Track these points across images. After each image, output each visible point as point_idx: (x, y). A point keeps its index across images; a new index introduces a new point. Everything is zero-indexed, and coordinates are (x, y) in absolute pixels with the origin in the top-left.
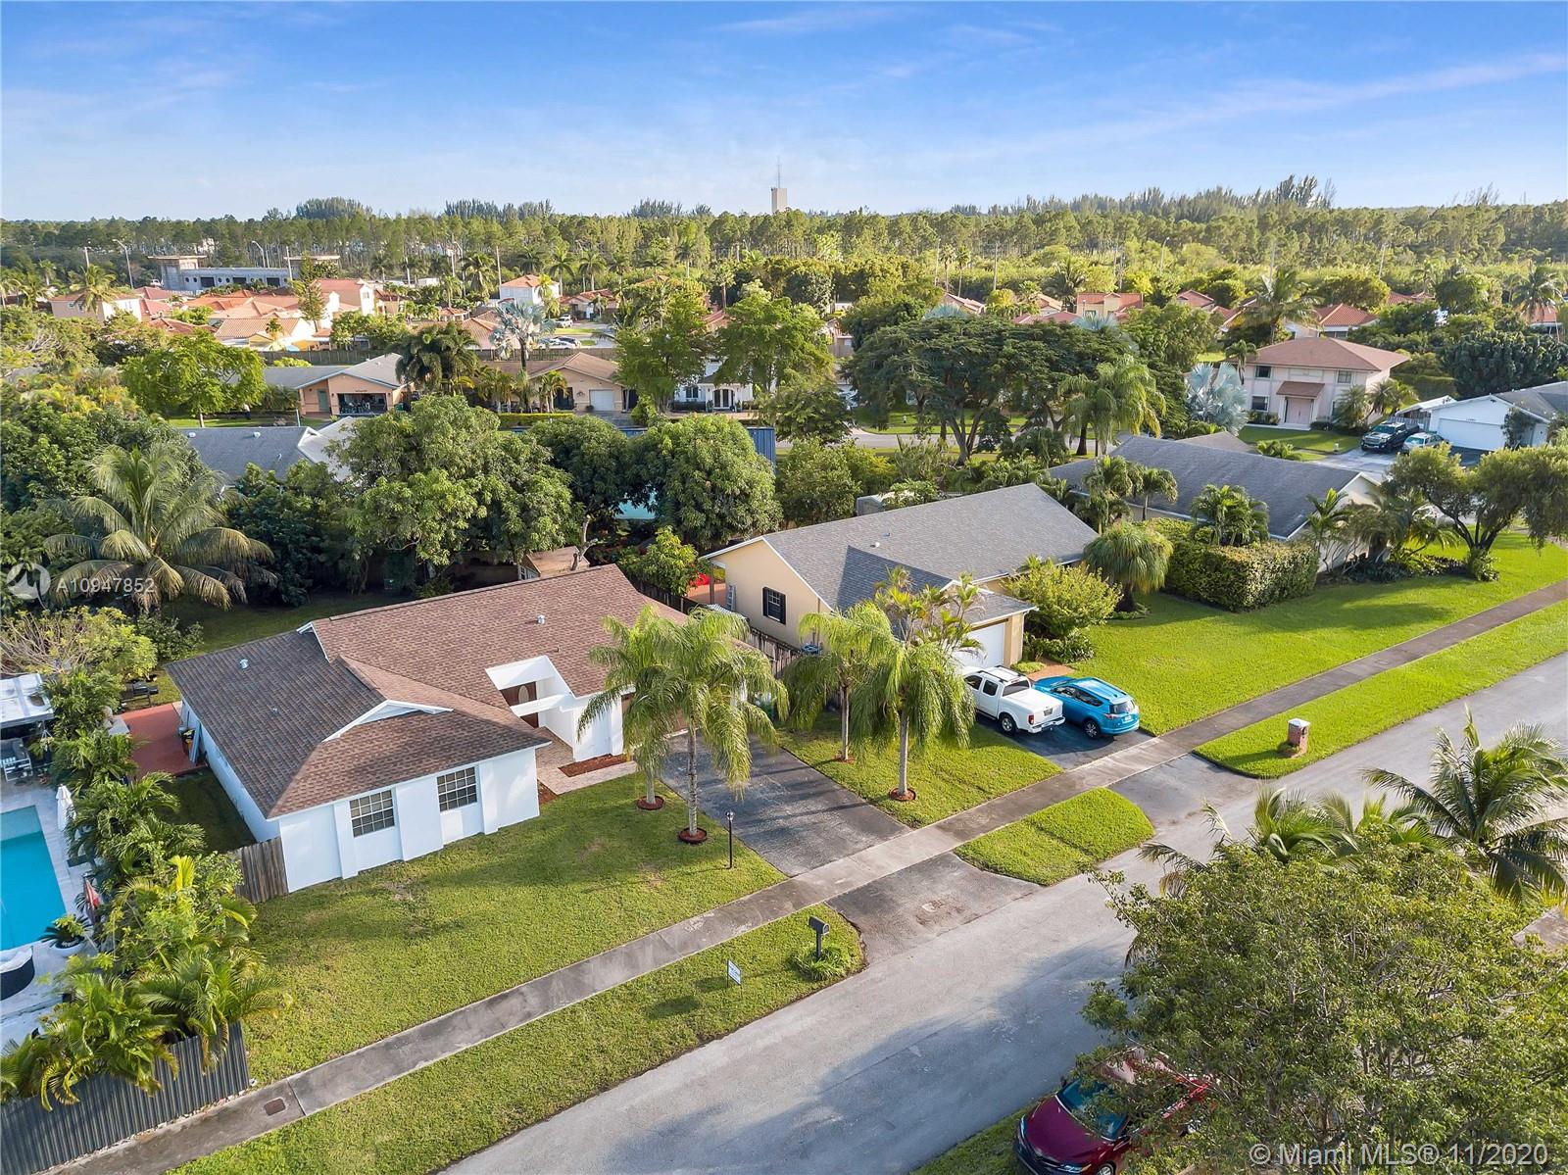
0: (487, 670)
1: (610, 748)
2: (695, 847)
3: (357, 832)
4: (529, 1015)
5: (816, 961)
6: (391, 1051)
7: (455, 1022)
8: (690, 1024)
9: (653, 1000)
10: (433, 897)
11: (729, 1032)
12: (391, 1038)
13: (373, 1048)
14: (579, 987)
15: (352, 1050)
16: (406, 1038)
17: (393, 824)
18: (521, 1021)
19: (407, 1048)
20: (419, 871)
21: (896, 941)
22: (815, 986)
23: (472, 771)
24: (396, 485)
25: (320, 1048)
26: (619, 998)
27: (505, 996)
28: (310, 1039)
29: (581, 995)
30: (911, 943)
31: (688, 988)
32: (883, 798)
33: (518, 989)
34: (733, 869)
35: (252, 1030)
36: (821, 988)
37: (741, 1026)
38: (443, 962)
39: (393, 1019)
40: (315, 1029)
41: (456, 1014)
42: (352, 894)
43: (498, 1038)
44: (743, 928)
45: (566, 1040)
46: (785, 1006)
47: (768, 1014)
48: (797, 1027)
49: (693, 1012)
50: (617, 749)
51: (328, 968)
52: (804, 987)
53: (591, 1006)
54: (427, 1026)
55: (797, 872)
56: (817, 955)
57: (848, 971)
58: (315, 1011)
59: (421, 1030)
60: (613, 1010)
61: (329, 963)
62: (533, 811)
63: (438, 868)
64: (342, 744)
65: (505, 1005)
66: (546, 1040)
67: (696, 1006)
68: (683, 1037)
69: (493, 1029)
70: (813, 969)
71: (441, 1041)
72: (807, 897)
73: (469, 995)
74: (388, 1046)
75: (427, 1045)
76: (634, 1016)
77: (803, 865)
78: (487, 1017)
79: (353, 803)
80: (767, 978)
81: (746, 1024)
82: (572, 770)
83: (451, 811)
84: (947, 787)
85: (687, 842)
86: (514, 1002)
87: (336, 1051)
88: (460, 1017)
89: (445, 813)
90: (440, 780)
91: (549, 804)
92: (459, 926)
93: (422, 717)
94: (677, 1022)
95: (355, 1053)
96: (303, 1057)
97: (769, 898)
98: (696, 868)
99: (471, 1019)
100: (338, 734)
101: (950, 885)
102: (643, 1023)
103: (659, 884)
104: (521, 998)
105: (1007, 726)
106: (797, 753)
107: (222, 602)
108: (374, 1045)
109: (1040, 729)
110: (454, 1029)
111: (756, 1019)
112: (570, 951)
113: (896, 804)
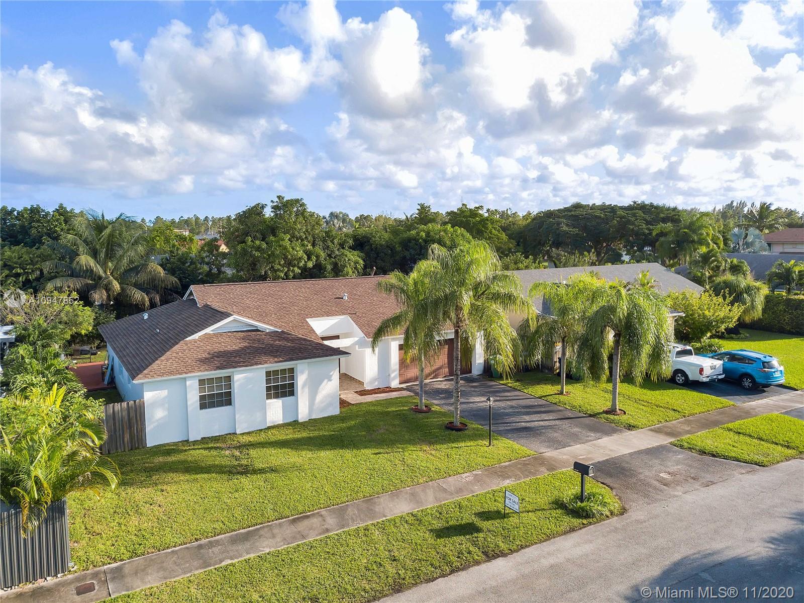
0: (307, 320)
1: (389, 382)
2: (459, 433)
3: (203, 406)
4: (327, 530)
5: (582, 502)
6: (202, 551)
7: (262, 532)
8: (475, 544)
9: (437, 525)
10: (253, 452)
11: (512, 552)
12: (203, 541)
13: (187, 548)
14: (371, 514)
15: (168, 548)
16: (217, 541)
17: (230, 404)
18: (320, 534)
19: (216, 550)
20: (247, 439)
21: (646, 496)
22: (585, 521)
23: (292, 370)
24: (258, 242)
25: (140, 545)
26: (407, 522)
27: (308, 517)
28: (134, 538)
29: (373, 520)
30: (659, 497)
31: (468, 518)
32: (601, 413)
33: (318, 513)
34: (491, 447)
35: (86, 528)
36: (590, 524)
37: (522, 547)
38: (257, 491)
39: (208, 527)
40: (140, 530)
41: (264, 527)
42: (194, 449)
43: (298, 545)
44: (508, 481)
45: (360, 550)
46: (560, 535)
47: (546, 540)
48: (578, 551)
49: (476, 535)
50: (395, 384)
51: (162, 491)
52: (576, 522)
53: (382, 527)
54: (236, 535)
55: (544, 451)
56: (581, 498)
57: (612, 513)
58: (144, 518)
59: (231, 537)
60: (402, 529)
61: (164, 487)
62: (336, 411)
63: (262, 438)
64: (198, 343)
65: (306, 523)
66: (342, 549)
67: (478, 530)
68: (469, 553)
69: (294, 539)
70: (580, 508)
71: (248, 545)
72: (558, 465)
73: (276, 514)
74: (200, 547)
75: (234, 548)
76: (422, 535)
77: (548, 447)
78: (289, 530)
79: (202, 382)
80: (539, 513)
81: (527, 546)
82: (363, 393)
83: (275, 400)
84: (649, 410)
85: (452, 430)
86: (315, 521)
87: (154, 547)
88: (266, 529)
89: (269, 401)
90: (268, 374)
91: (347, 408)
92: (273, 470)
93: (259, 333)
94: (462, 542)
95: (169, 550)
96: (123, 550)
97: (525, 465)
98: (462, 444)
99: (276, 531)
100: (196, 336)
101: (677, 463)
102: (431, 541)
103: (433, 452)
104: (320, 519)
105: (680, 379)
106: (525, 391)
107: (144, 305)
108: (188, 545)
109: (708, 380)
110: (260, 537)
111: (536, 543)
112: (363, 489)
113: (611, 417)
